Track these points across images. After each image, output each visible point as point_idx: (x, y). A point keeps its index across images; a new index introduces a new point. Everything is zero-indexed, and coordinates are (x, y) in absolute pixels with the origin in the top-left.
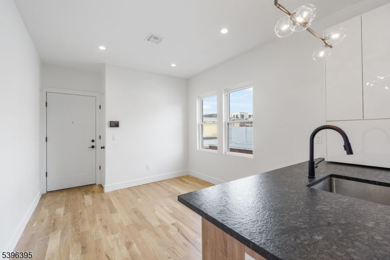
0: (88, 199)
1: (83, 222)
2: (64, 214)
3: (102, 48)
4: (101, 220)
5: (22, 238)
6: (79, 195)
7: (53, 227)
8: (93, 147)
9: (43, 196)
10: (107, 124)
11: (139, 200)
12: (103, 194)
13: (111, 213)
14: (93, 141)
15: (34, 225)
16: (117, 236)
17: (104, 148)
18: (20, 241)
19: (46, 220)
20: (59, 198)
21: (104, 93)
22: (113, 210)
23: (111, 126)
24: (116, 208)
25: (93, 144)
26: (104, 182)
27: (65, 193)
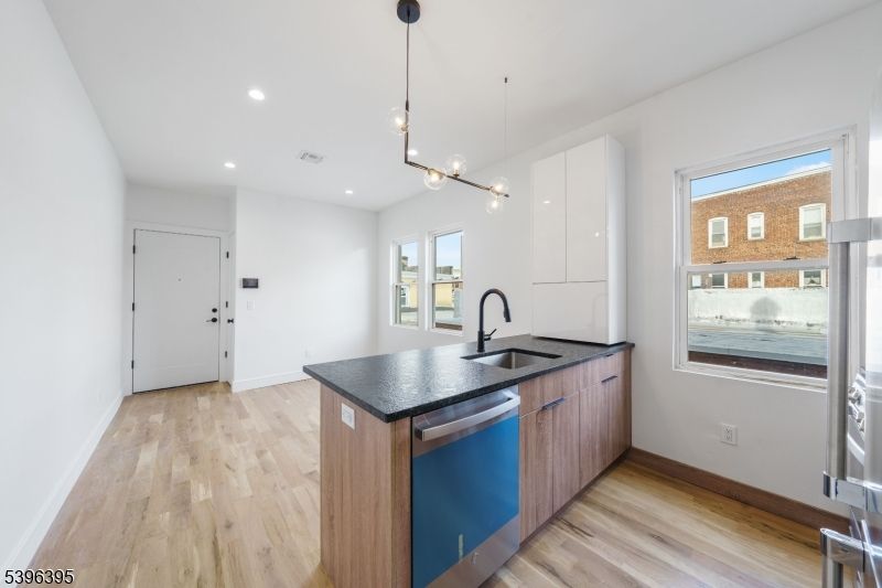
0: (204, 402)
1: (193, 430)
2: (164, 421)
3: (230, 165)
4: (223, 427)
5: (96, 451)
6: (188, 397)
7: (146, 436)
8: (214, 320)
9: (126, 400)
10: (238, 283)
11: (288, 401)
12: (229, 395)
13: (240, 418)
14: (214, 310)
15: (115, 436)
16: (245, 444)
17: (232, 321)
18: (94, 454)
19: (134, 430)
20: (154, 400)
21: (234, 233)
22: (243, 415)
23: (244, 287)
24: (248, 411)
25: (215, 315)
26: (232, 376)
27: (165, 395)
